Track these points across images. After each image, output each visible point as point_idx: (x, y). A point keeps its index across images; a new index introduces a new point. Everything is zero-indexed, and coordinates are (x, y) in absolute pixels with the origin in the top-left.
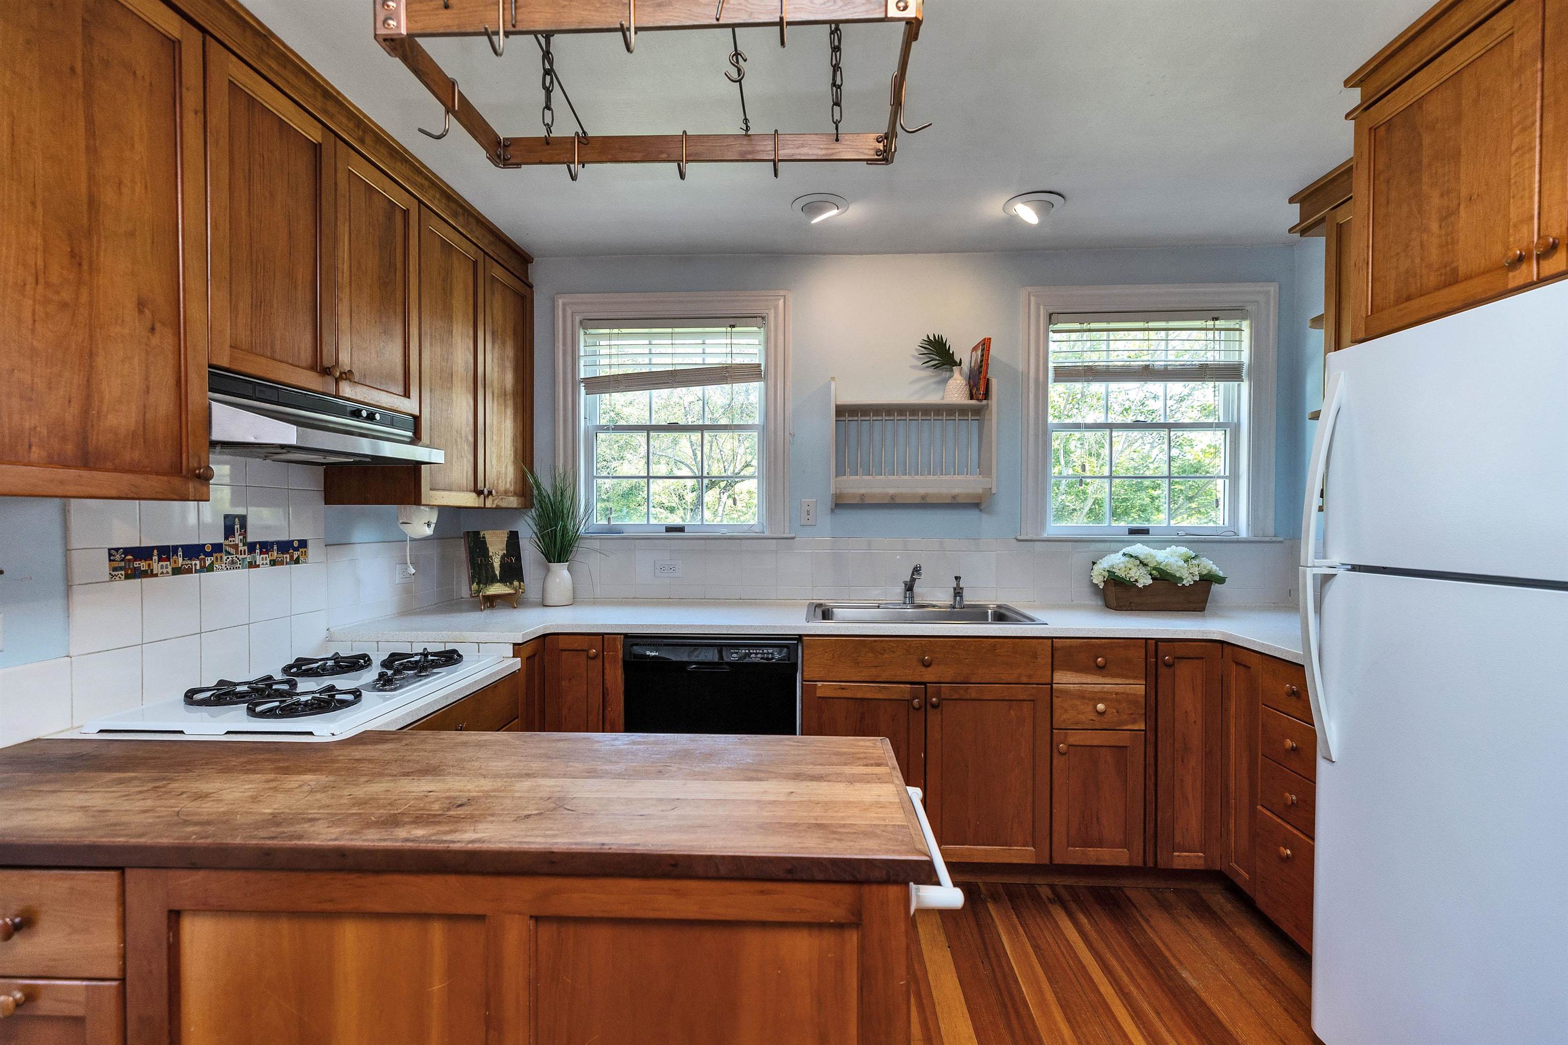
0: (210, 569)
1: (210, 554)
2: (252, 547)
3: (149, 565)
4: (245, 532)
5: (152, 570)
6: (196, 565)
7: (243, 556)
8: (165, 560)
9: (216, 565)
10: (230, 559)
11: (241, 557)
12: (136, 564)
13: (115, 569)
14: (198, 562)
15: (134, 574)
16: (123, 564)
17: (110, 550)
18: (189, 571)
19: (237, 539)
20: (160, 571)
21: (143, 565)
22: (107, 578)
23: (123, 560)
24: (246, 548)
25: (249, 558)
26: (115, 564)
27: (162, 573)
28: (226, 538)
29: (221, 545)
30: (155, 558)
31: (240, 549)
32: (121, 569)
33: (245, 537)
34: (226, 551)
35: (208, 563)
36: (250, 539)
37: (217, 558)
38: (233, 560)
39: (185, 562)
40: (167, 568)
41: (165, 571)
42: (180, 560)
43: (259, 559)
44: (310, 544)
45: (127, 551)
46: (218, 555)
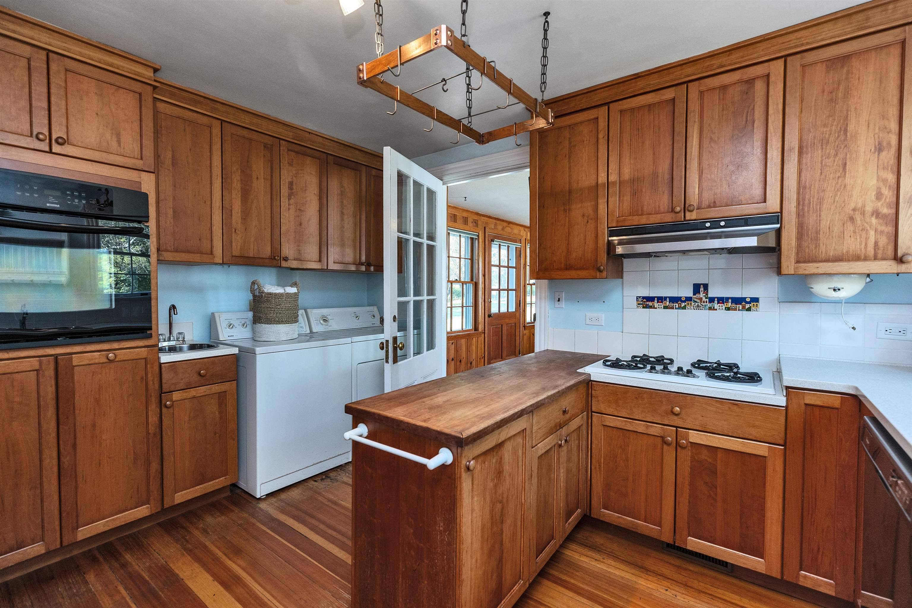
0: (684, 308)
1: (684, 302)
2: (712, 300)
3: (653, 304)
4: (707, 292)
5: (654, 306)
6: (676, 306)
7: (705, 304)
8: (660, 302)
9: (688, 307)
10: (696, 304)
11: (703, 304)
12: (647, 303)
13: (639, 304)
14: (677, 305)
15: (646, 307)
16: (642, 302)
17: (637, 297)
18: (672, 308)
19: (702, 295)
20: (658, 307)
21: (650, 304)
22: (636, 307)
23: (642, 301)
24: (708, 300)
25: (710, 305)
26: (639, 302)
27: (659, 308)
28: (694, 294)
29: (691, 298)
30: (656, 301)
31: (703, 300)
32: (641, 304)
33: (707, 294)
34: (694, 301)
35: (682, 306)
36: (710, 295)
37: (688, 304)
38: (698, 305)
39: (670, 304)
40: (661, 306)
41: (660, 307)
42: (668, 303)
43: (716, 306)
44: (760, 300)
45: (644, 298)
46: (689, 302)
